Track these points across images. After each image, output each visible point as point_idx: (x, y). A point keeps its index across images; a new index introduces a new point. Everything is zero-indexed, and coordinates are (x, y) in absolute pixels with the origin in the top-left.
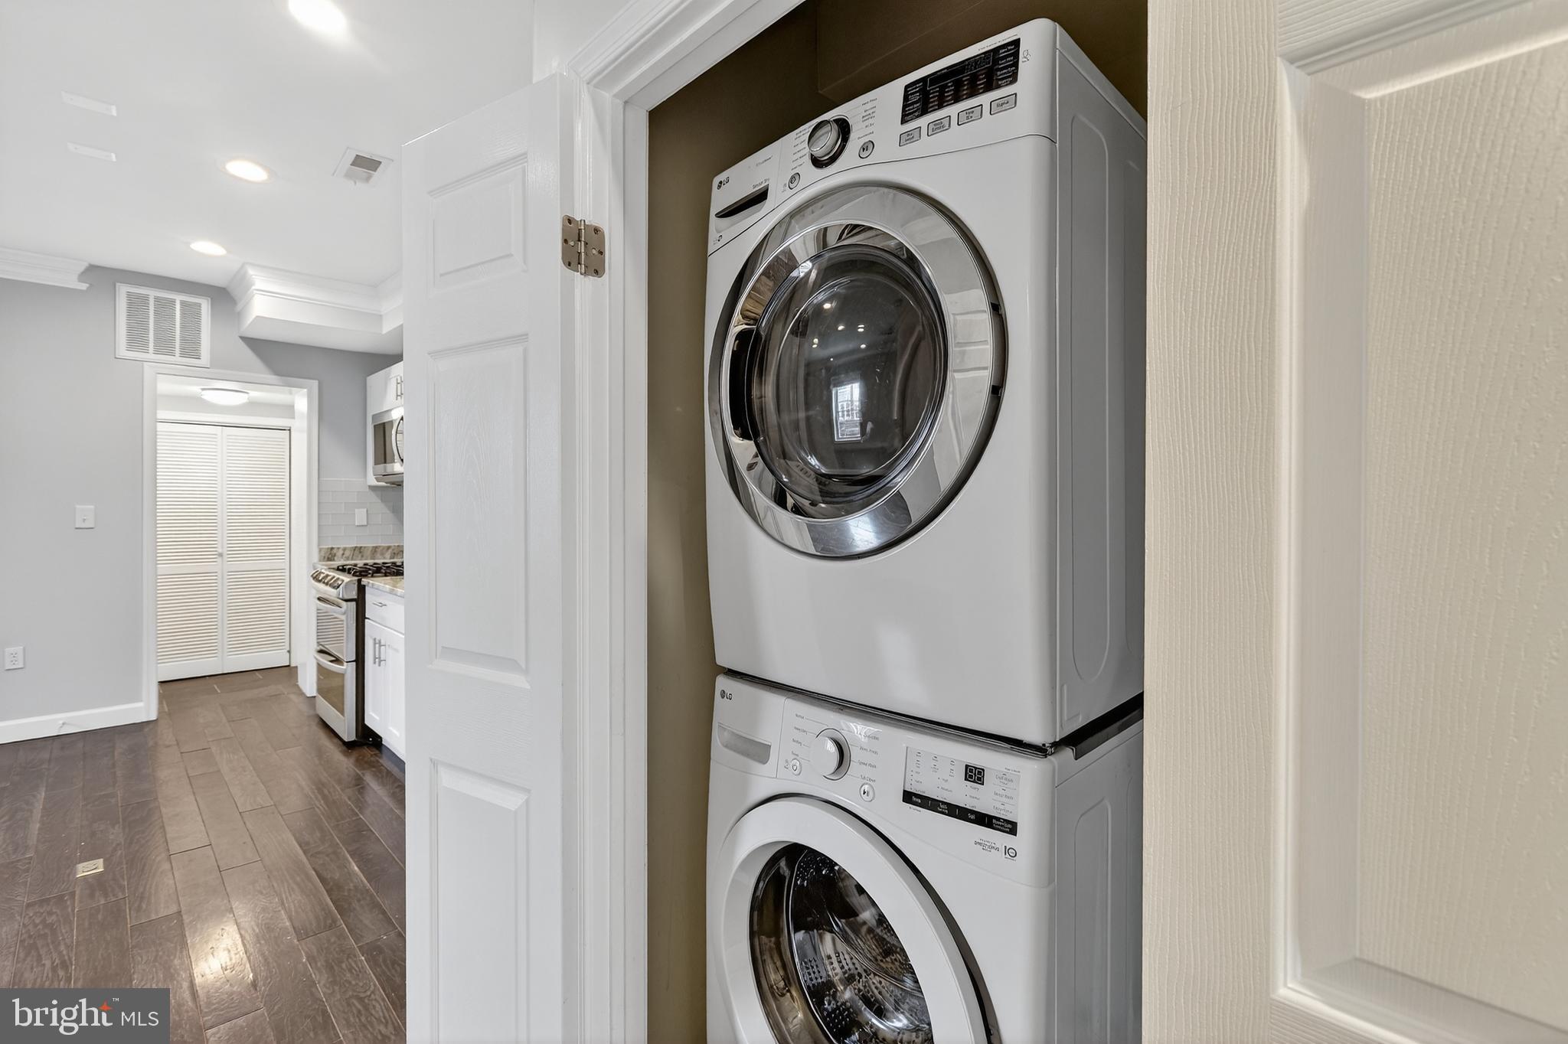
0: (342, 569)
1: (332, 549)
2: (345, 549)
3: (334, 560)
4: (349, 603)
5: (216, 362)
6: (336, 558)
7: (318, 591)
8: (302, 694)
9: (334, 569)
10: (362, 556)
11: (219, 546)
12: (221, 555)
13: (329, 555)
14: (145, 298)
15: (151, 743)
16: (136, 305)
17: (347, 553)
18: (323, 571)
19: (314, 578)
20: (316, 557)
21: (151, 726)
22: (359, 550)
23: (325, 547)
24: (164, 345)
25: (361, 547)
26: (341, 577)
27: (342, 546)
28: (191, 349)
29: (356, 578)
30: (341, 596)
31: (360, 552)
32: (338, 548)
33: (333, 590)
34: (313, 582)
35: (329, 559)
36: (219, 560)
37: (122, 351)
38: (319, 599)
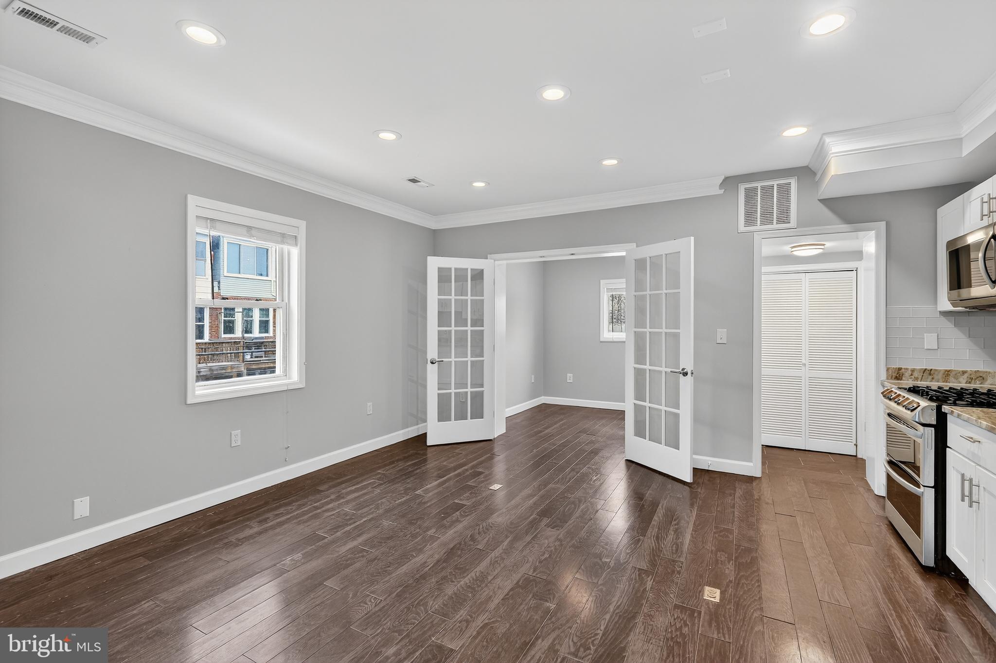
0: (914, 390)
1: (900, 369)
2: (913, 371)
3: (901, 380)
4: (927, 429)
5: (800, 224)
6: (903, 378)
7: (888, 407)
8: (869, 490)
9: (905, 389)
10: (933, 378)
11: (803, 358)
12: (805, 365)
13: (897, 375)
14: (756, 189)
15: (756, 497)
16: (750, 195)
17: (916, 374)
18: (893, 389)
19: (884, 396)
20: (883, 375)
21: (757, 481)
22: (929, 373)
23: (892, 367)
24: (767, 218)
25: (931, 370)
26: (916, 400)
27: (910, 367)
28: (784, 217)
29: (935, 404)
30: (917, 420)
31: (930, 374)
32: (907, 369)
33: (909, 412)
34: (883, 398)
35: (897, 378)
36: (803, 368)
37: (742, 227)
38: (889, 415)
